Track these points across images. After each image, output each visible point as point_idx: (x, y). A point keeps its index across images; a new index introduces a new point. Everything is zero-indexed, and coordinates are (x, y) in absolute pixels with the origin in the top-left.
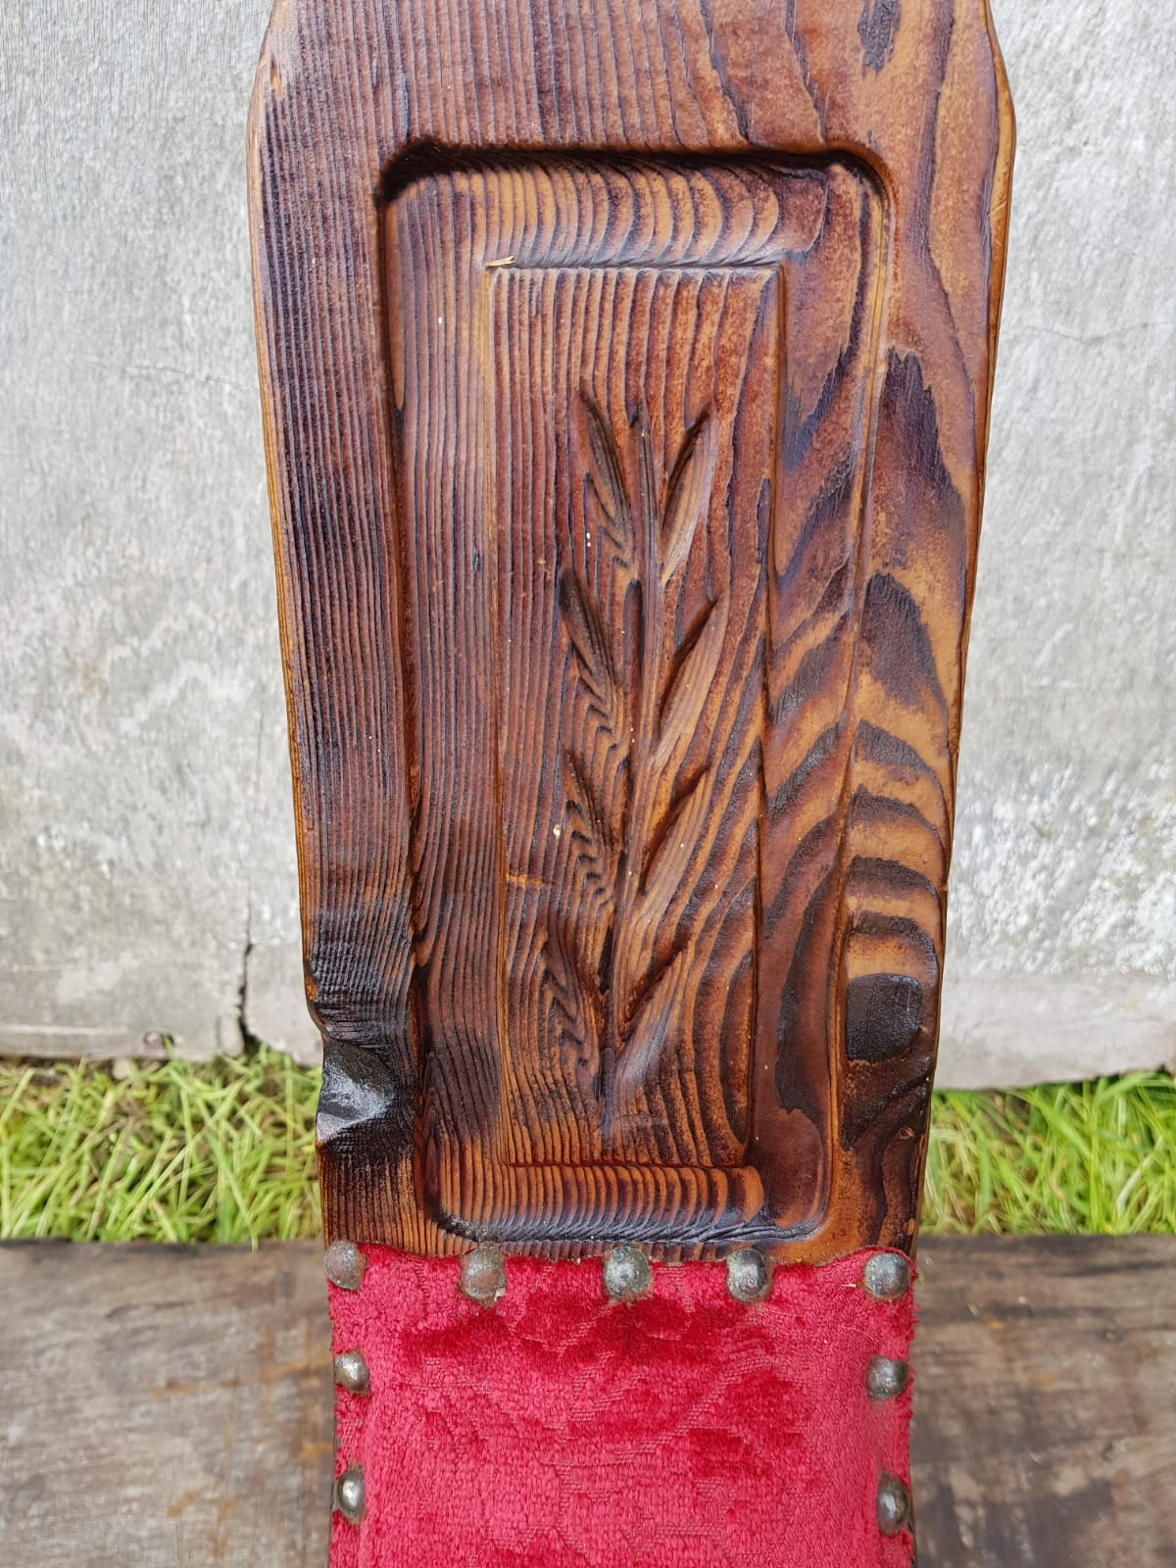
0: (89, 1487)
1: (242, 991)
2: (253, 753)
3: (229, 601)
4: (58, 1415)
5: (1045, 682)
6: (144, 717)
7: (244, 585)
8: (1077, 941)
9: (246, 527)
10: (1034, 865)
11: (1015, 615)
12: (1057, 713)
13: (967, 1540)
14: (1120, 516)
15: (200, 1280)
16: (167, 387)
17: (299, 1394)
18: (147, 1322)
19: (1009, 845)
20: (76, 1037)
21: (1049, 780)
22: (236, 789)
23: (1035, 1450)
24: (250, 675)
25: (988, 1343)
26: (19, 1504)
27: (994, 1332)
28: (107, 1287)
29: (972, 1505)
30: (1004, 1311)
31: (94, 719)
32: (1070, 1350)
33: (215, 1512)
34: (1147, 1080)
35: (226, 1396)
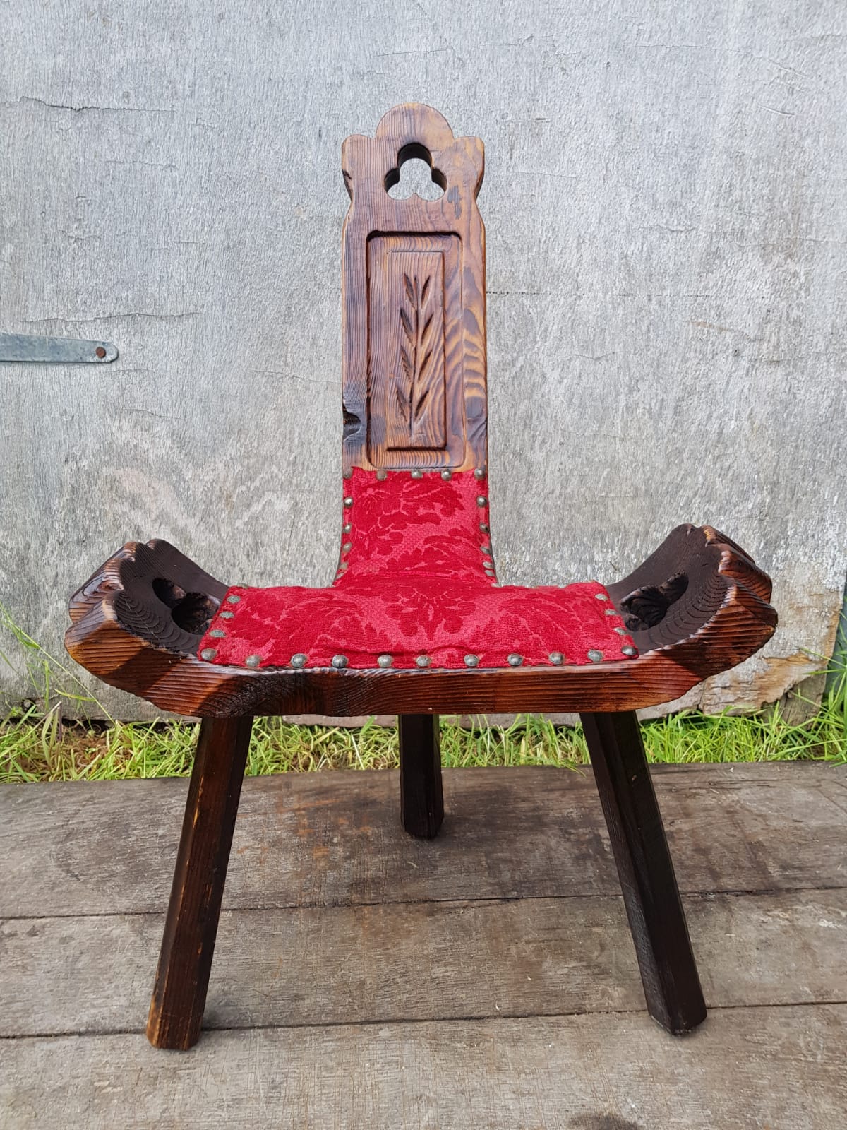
2: (288, 536)
3: (288, 465)
5: (603, 494)
6: (246, 519)
7: (296, 457)
9: (299, 434)
11: (587, 465)
12: (610, 508)
14: (619, 423)
16: (278, 380)
19: (603, 575)
21: (614, 541)
22: (279, 554)
24: (292, 498)
31: (226, 521)
34: (690, 714)
35: (261, 818)
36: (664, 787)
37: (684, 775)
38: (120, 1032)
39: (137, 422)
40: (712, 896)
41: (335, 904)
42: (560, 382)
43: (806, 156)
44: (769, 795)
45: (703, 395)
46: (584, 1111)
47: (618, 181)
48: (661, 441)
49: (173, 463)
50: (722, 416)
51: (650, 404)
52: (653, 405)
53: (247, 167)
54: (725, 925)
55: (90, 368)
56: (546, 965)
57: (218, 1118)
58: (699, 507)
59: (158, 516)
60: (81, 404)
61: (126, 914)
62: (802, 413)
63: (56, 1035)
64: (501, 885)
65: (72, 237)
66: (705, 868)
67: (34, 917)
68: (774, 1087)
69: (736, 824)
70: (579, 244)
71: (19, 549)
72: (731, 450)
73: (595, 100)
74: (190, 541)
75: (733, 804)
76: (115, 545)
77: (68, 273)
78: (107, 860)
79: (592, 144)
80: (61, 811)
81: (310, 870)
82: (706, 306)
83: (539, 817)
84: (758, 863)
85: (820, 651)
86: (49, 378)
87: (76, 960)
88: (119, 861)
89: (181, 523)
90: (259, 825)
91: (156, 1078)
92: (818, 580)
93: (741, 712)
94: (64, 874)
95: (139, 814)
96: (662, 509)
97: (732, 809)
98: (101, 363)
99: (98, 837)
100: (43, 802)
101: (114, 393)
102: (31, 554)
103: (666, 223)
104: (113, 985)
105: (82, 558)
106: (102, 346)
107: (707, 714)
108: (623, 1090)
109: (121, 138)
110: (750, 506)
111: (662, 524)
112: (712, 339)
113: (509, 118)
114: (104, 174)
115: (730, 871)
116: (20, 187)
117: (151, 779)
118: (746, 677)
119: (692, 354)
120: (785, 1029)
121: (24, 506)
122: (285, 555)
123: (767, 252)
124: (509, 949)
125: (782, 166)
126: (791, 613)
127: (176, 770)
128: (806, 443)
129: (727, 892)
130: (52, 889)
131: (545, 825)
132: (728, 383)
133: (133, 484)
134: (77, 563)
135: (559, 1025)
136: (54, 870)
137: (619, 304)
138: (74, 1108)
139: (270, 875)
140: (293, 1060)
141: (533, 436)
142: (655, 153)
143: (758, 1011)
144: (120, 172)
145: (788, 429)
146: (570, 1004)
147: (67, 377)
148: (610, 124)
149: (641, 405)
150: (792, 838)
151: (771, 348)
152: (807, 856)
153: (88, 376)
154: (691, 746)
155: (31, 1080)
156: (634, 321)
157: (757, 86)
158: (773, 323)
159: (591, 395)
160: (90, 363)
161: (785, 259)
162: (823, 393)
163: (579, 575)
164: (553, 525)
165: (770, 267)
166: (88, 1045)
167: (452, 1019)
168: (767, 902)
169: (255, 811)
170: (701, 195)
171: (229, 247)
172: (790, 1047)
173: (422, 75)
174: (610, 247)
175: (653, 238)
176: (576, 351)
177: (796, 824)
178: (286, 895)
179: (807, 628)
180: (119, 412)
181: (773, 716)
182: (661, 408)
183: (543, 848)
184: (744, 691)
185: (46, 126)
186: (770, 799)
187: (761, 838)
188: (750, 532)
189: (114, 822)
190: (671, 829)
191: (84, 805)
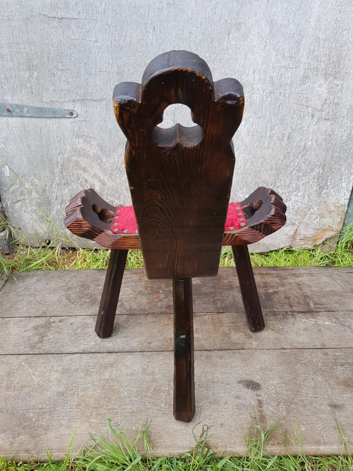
5: (260, 169)
11: (254, 158)
12: (262, 174)
14: (266, 142)
17: (146, 283)
23: (265, 288)
25: (259, 277)
30: (261, 274)
31: (118, 177)
32: (272, 278)
33: (135, 295)
34: (288, 249)
35: (134, 284)
36: (276, 275)
37: (283, 271)
38: (93, 353)
39: (85, 140)
40: (289, 313)
41: (161, 313)
42: (245, 126)
43: (344, 38)
44: (313, 279)
45: (299, 132)
46: (242, 379)
47: (270, 48)
48: (282, 149)
49: (99, 156)
50: (306, 140)
51: (279, 135)
52: (280, 135)
53: (126, 42)
54: (293, 323)
55: (67, 119)
56: (232, 334)
57: (127, 379)
58: (295, 174)
59: (93, 175)
60: (64, 133)
61: (91, 315)
62: (336, 139)
63: (73, 353)
64: (217, 308)
65: (59, 69)
66: (288, 304)
67: (60, 316)
68: (304, 373)
70: (254, 72)
71: (43, 187)
72: (308, 153)
73: (262, 15)
74: (105, 185)
75: (300, 282)
76: (78, 185)
77: (58, 83)
78: (83, 297)
79: (261, 33)
80: (64, 280)
81: (152, 302)
82: (302, 97)
83: (231, 285)
84: (306, 302)
85: (337, 227)
86: (52, 123)
87: (76, 330)
88: (87, 298)
89: (102, 178)
90: (133, 286)
91: (106, 367)
92: (338, 201)
93: (306, 248)
94: (68, 302)
95: (91, 282)
96: (281, 175)
97: (299, 284)
98: (71, 118)
99: (78, 289)
100: (58, 277)
101: (76, 129)
102: (47, 189)
103: (288, 65)
104: (89, 338)
105: (66, 190)
106: (71, 111)
107: (293, 249)
108: (255, 373)
109: (77, 30)
110: (314, 174)
111: (281, 180)
112: (304, 110)
113: (228, 22)
114: (71, 44)
115: (296, 305)
116: (39, 50)
117: (94, 269)
118: (309, 236)
119: (296, 116)
120: (310, 356)
121: (44, 171)
123: (327, 76)
124: (219, 329)
125: (334, 42)
126: (327, 213)
127: (103, 266)
128: (337, 150)
129: (295, 312)
130: (65, 307)
131: (233, 288)
132: (309, 127)
133: (84, 163)
134: (64, 192)
135: (235, 353)
136: (65, 301)
137: (269, 96)
138: (82, 375)
139: (139, 303)
140: (150, 362)
142: (285, 37)
143: (301, 350)
144: (77, 44)
145: (330, 145)
146: (239, 347)
147: (59, 123)
148: (268, 25)
149: (275, 135)
150: (319, 294)
151: (326, 114)
152: (324, 300)
153: (67, 123)
154: (287, 260)
155: (67, 366)
156: (274, 103)
157: (327, 10)
158: (327, 104)
159: (256, 131)
160: (67, 118)
161: (334, 79)
162: (345, 131)
164: (240, 180)
165: (327, 82)
166: (83, 357)
167: (201, 350)
168: (308, 315)
169: (132, 281)
170: (302, 53)
171: (119, 73)
172: (311, 362)
173: (195, 5)
174: (266, 74)
175: (283, 70)
176: (251, 114)
177: (322, 289)
178: (145, 310)
179: (333, 219)
180: (78, 136)
181: (318, 250)
182: (283, 137)
183: (232, 296)
184: (308, 241)
185: (48, 25)
186: (313, 280)
187: (308, 294)
188: (314, 183)
189: (83, 284)
190: (277, 290)
191: (72, 279)
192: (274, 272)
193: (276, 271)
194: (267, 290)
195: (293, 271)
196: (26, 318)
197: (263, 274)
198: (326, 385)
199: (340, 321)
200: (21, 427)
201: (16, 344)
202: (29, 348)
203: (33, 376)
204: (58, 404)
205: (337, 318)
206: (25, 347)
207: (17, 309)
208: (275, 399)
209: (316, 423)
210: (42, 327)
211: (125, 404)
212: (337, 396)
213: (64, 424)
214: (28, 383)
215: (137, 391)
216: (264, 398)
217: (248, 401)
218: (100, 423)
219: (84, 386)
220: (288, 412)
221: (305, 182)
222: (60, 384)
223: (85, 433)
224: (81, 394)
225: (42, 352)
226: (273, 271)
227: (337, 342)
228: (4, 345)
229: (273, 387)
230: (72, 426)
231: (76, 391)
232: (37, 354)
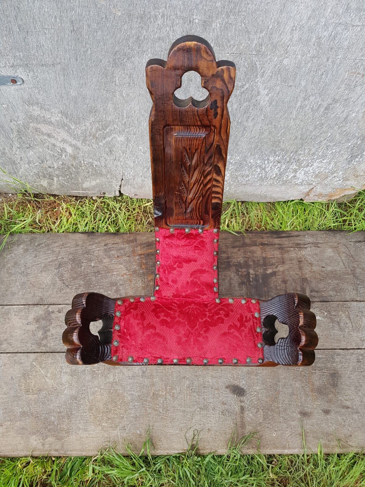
0: (107, 273)
1: (120, 186)
2: (126, 149)
3: (122, 125)
4: (100, 262)
5: (280, 138)
6: (104, 143)
7: (125, 122)
8: (285, 179)
9: (126, 113)
10: (277, 167)
11: (274, 128)
12: (282, 143)
13: (251, 280)
14: (295, 113)
15: (120, 239)
16: (113, 92)
17: (140, 258)
18: (112, 247)
19: (272, 164)
20: (86, 193)
21: (280, 154)
22: (121, 154)
23: (264, 266)
24: (125, 136)
25: (259, 249)
26: (96, 275)
27: (261, 248)
28: (103, 241)
29: (253, 275)
30: (263, 244)
31: (94, 143)
32: (273, 251)
33: (129, 276)
35: (128, 258)
37: (287, 239)
39: (42, 108)
42: (267, 95)
44: (316, 252)
45: (343, 103)
46: (230, 383)
48: (314, 120)
49: (64, 123)
51: (313, 106)
52: (315, 106)
57: (129, 382)
58: (325, 144)
59: (62, 141)
60: (10, 101)
67: (58, 304)
68: (285, 378)
69: (300, 268)
70: (292, 30)
75: (302, 257)
78: (76, 278)
80: (53, 251)
81: (148, 286)
82: (360, 64)
83: (229, 262)
84: (303, 289)
85: (360, 188)
88: (81, 279)
90: (127, 262)
91: (110, 369)
94: (63, 284)
95: (82, 254)
97: (300, 260)
98: (15, 85)
99: (70, 266)
101: (26, 96)
102: (7, 151)
108: (242, 377)
110: (350, 144)
112: (357, 79)
118: (325, 193)
119: (343, 86)
122: (124, 155)
126: (353, 177)
130: (61, 291)
132: (358, 99)
133: (47, 130)
134: (29, 154)
136: (59, 283)
137: (309, 62)
139: (134, 288)
141: (248, 117)
149: (308, 106)
150: (319, 277)
153: (9, 89)
156: (315, 70)
159: (283, 101)
163: (261, 164)
164: (252, 148)
169: (125, 255)
171: (74, 30)
175: (340, 28)
176: (279, 82)
177: (323, 269)
180: (31, 104)
182: (318, 107)
183: (229, 278)
184: (323, 197)
186: (316, 254)
187: (307, 276)
188: (346, 152)
189: (74, 258)
190: (276, 270)
191: (61, 248)
192: (276, 241)
193: (279, 239)
194: (266, 269)
195: (298, 238)
196: (25, 306)
197: (265, 244)
198: (302, 391)
199: (331, 315)
200: (47, 430)
201: (22, 340)
202: (36, 345)
203: (46, 378)
204: (73, 408)
205: (329, 311)
206: (32, 344)
207: (13, 294)
208: (256, 406)
209: (286, 430)
210: (43, 319)
211: (130, 409)
212: (309, 403)
213: (81, 427)
214: (43, 386)
215: (138, 396)
216: (246, 404)
217: (233, 407)
218: (111, 427)
219: (93, 390)
220: (265, 419)
221: (335, 151)
222: (71, 387)
223: (100, 436)
224: (91, 398)
225: (49, 351)
226: (276, 239)
227: (322, 342)
228: (11, 342)
229: (255, 393)
230: (88, 430)
231: (86, 395)
232: (45, 352)
